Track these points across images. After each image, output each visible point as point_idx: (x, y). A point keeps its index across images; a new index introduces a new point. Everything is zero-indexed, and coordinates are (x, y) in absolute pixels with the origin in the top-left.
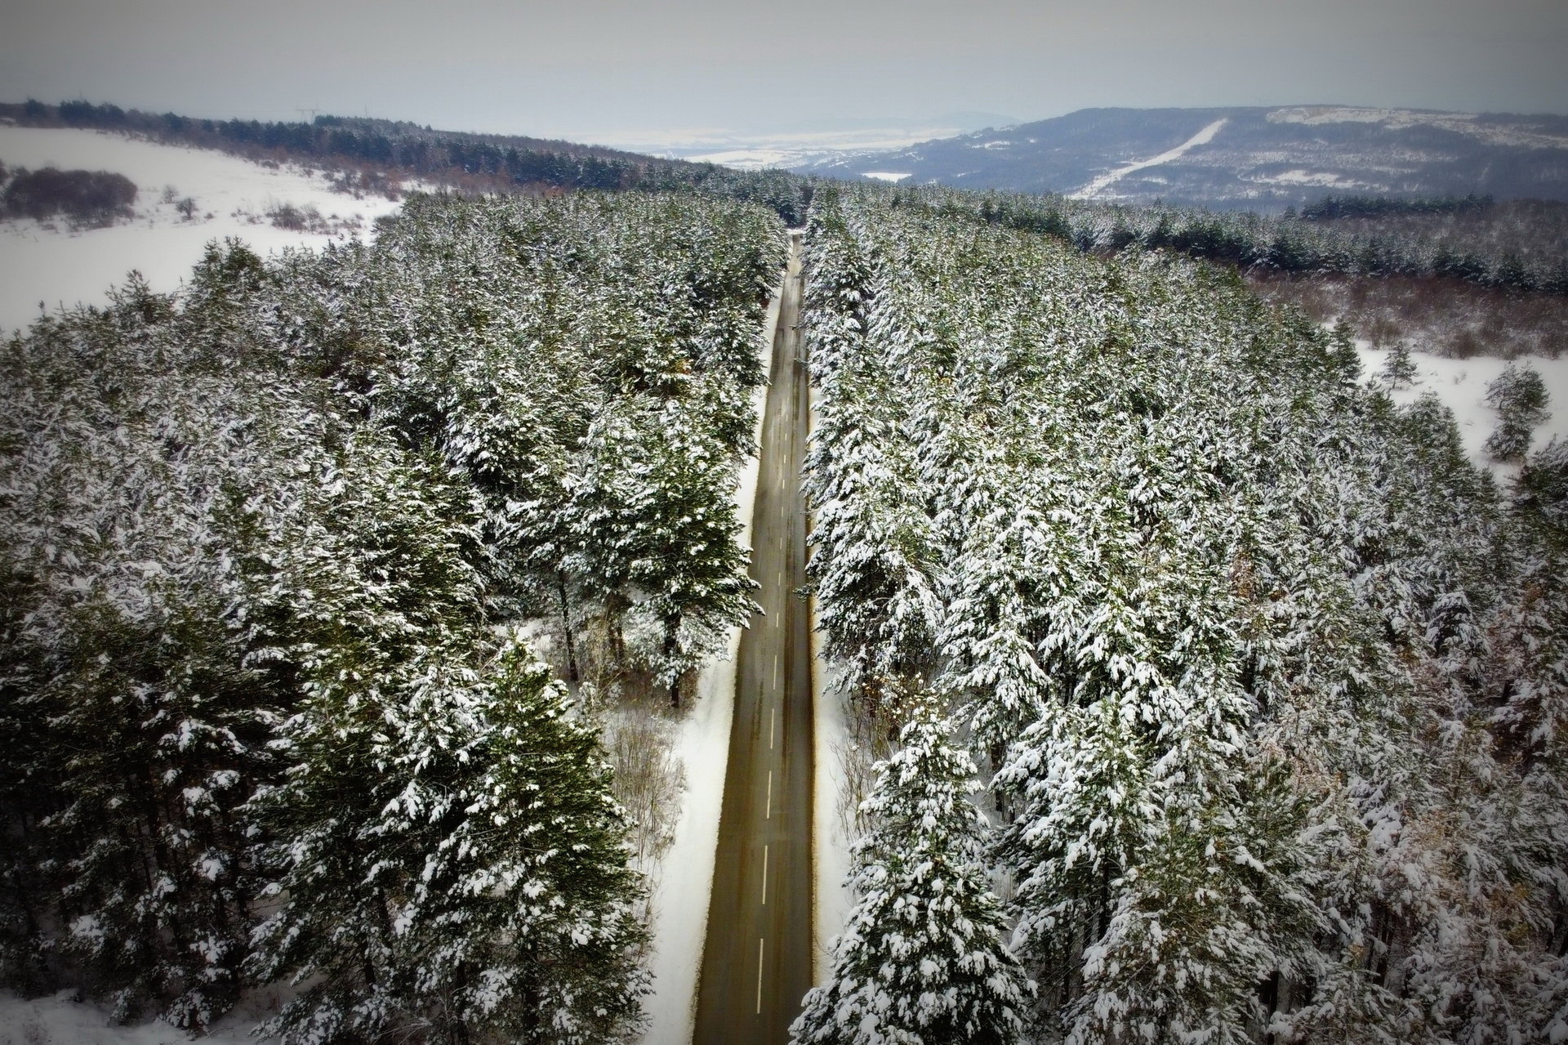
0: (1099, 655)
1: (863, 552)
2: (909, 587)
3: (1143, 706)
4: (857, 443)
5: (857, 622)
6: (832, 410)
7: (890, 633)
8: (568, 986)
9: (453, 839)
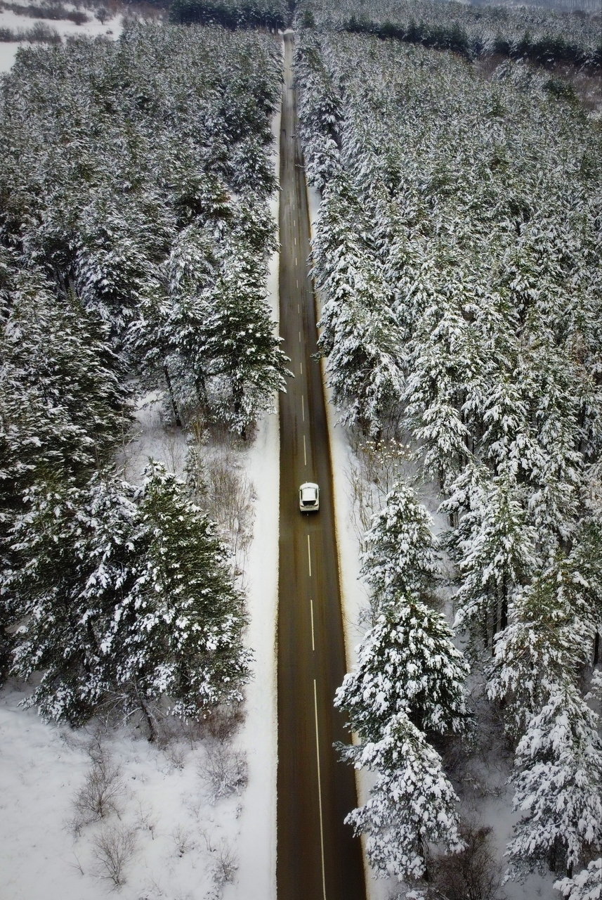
0: (496, 417)
1: (352, 343)
2: (383, 365)
3: (522, 459)
4: (342, 254)
5: (352, 385)
6: (326, 229)
7: (373, 393)
8: (206, 669)
9: (130, 598)
